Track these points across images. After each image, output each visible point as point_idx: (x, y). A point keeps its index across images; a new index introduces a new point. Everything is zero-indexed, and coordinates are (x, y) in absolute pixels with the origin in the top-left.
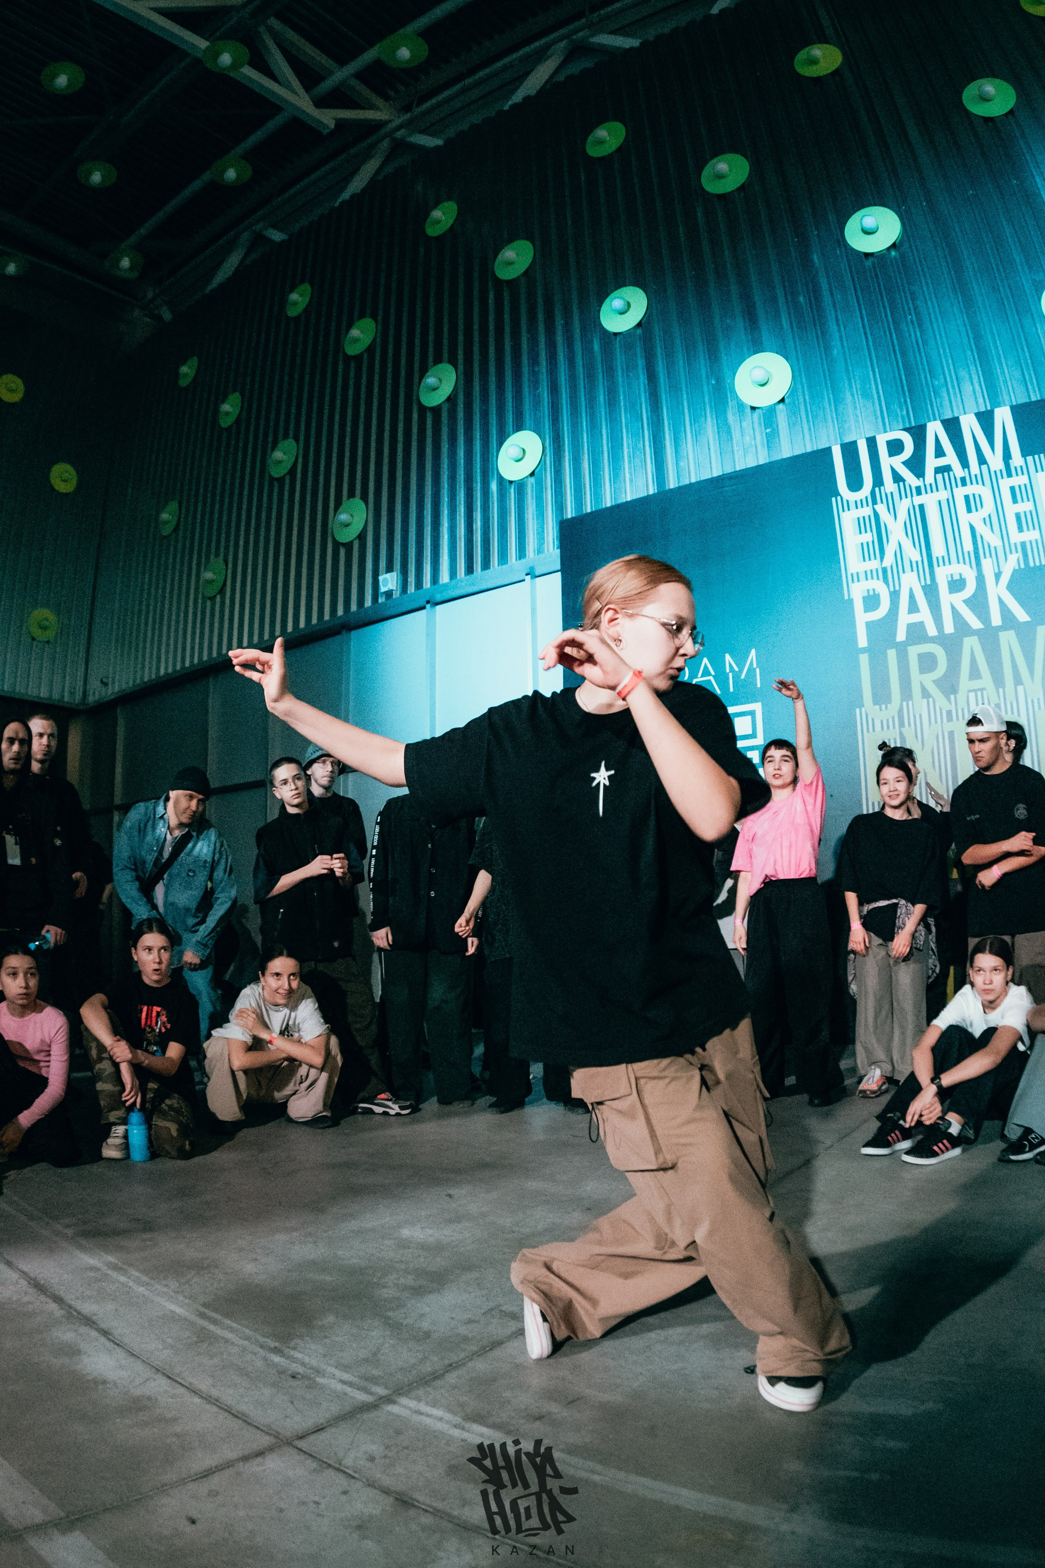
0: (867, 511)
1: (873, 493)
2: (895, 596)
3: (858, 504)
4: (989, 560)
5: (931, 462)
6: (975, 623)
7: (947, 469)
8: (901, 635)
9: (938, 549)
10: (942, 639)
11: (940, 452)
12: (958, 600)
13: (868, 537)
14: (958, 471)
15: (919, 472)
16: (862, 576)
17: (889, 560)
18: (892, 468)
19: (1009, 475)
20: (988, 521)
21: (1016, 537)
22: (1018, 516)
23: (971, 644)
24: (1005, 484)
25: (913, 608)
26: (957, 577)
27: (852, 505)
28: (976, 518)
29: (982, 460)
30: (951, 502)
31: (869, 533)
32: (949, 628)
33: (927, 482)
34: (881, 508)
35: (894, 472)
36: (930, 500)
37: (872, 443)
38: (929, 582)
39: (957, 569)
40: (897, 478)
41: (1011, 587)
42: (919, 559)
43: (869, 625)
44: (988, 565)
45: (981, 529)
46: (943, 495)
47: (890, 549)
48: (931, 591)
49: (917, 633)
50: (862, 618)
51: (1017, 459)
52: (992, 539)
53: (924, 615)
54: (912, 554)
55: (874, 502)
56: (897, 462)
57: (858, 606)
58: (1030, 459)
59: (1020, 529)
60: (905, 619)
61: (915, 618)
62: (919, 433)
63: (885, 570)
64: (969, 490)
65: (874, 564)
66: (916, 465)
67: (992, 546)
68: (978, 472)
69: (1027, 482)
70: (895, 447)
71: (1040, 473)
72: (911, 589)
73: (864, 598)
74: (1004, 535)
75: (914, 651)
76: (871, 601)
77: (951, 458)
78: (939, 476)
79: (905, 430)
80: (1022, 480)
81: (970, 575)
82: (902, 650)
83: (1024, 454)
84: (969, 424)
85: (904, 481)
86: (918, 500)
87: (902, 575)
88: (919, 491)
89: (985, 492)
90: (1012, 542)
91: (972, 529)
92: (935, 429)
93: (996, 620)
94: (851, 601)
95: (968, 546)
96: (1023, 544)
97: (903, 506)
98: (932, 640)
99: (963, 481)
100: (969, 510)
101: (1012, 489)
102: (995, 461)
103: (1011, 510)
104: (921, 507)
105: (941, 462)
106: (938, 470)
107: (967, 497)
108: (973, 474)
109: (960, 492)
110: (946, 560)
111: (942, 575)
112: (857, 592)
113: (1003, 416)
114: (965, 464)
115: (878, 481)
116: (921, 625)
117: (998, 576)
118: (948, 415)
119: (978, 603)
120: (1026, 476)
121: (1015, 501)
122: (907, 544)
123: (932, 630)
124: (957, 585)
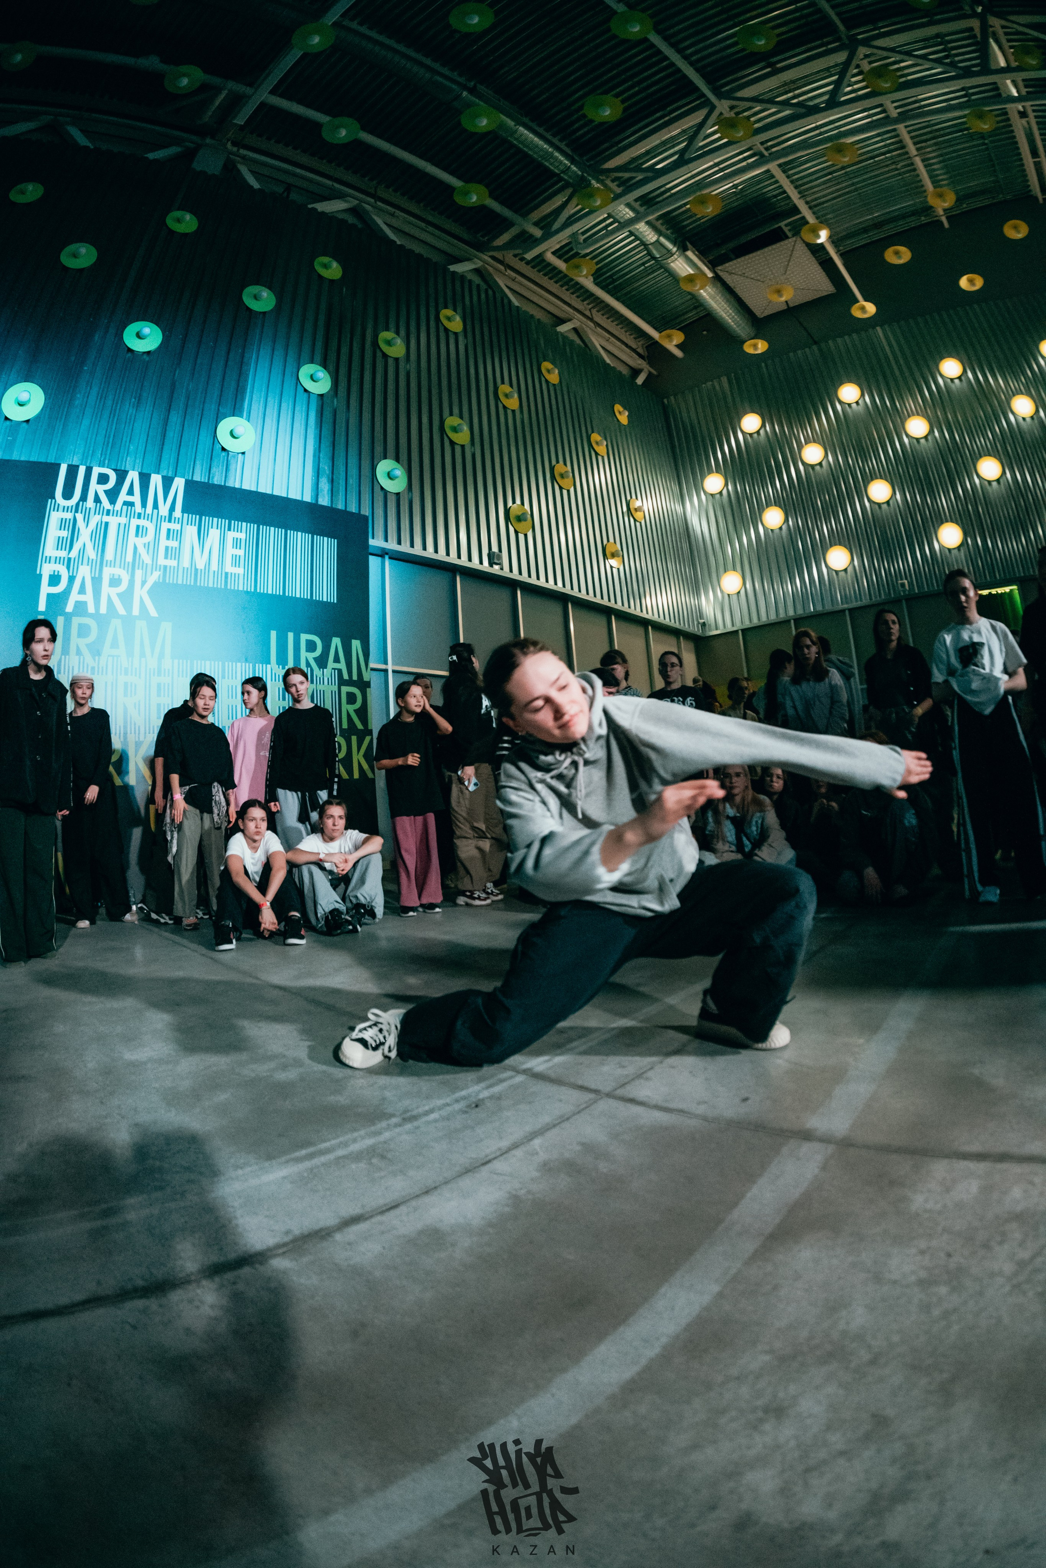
0: (69, 516)
1: (78, 504)
2: (72, 579)
3: (66, 509)
4: (140, 571)
5: (123, 496)
6: (121, 611)
7: (131, 504)
8: (69, 608)
9: (109, 555)
10: (96, 616)
11: (131, 492)
12: (114, 592)
13: (64, 534)
14: (138, 508)
15: (113, 501)
16: (53, 560)
17: (74, 554)
18: (96, 492)
19: (170, 521)
20: (147, 546)
21: (162, 561)
22: (167, 548)
23: (116, 623)
24: (165, 526)
25: (82, 591)
26: (117, 577)
27: (61, 509)
28: (140, 542)
29: (156, 506)
30: (127, 527)
31: (66, 532)
32: (103, 610)
33: (116, 509)
34: (79, 517)
35: (96, 494)
36: (114, 521)
37: (89, 471)
38: (97, 575)
39: (118, 571)
40: (97, 500)
41: (150, 592)
42: (95, 558)
43: (48, 595)
44: (139, 574)
45: (141, 550)
46: (123, 520)
47: (77, 546)
48: (97, 581)
49: (80, 607)
50: (45, 589)
51: (178, 513)
52: (147, 559)
53: (88, 598)
54: (91, 553)
55: (77, 511)
56: (101, 489)
57: (45, 580)
58: (186, 515)
59: (166, 558)
60: (74, 597)
61: (81, 598)
62: (122, 475)
63: (69, 559)
64: (142, 522)
65: (63, 554)
66: (113, 495)
67: (145, 562)
68: (150, 513)
69: (179, 529)
70: (103, 479)
71: (189, 526)
72: (84, 578)
73: (50, 575)
74: (155, 557)
75: (76, 621)
76: (55, 579)
77: (136, 498)
78: (125, 507)
79: (114, 470)
80: (175, 526)
81: (125, 578)
82: (68, 618)
83: (184, 511)
84: (156, 480)
85: (101, 502)
86: (106, 518)
87: (80, 567)
88: (108, 511)
89: (151, 527)
90: (159, 563)
91: (135, 548)
92: (133, 476)
93: (136, 611)
94: (40, 575)
95: (129, 558)
96: (165, 567)
97: (95, 519)
98: (91, 616)
99: (139, 515)
100: (137, 535)
101: (169, 530)
102: (164, 510)
103: (164, 542)
104: (107, 524)
105: (130, 499)
106: (126, 503)
107: (138, 527)
108: (147, 512)
109: (135, 522)
110: (113, 564)
111: (107, 572)
112: (46, 570)
113: (179, 483)
114: (144, 504)
115: (84, 498)
116: (85, 603)
117: (144, 583)
118: (144, 471)
119: (127, 597)
120: (180, 525)
121: (168, 538)
122: (89, 547)
123: (91, 609)
124: (115, 582)
